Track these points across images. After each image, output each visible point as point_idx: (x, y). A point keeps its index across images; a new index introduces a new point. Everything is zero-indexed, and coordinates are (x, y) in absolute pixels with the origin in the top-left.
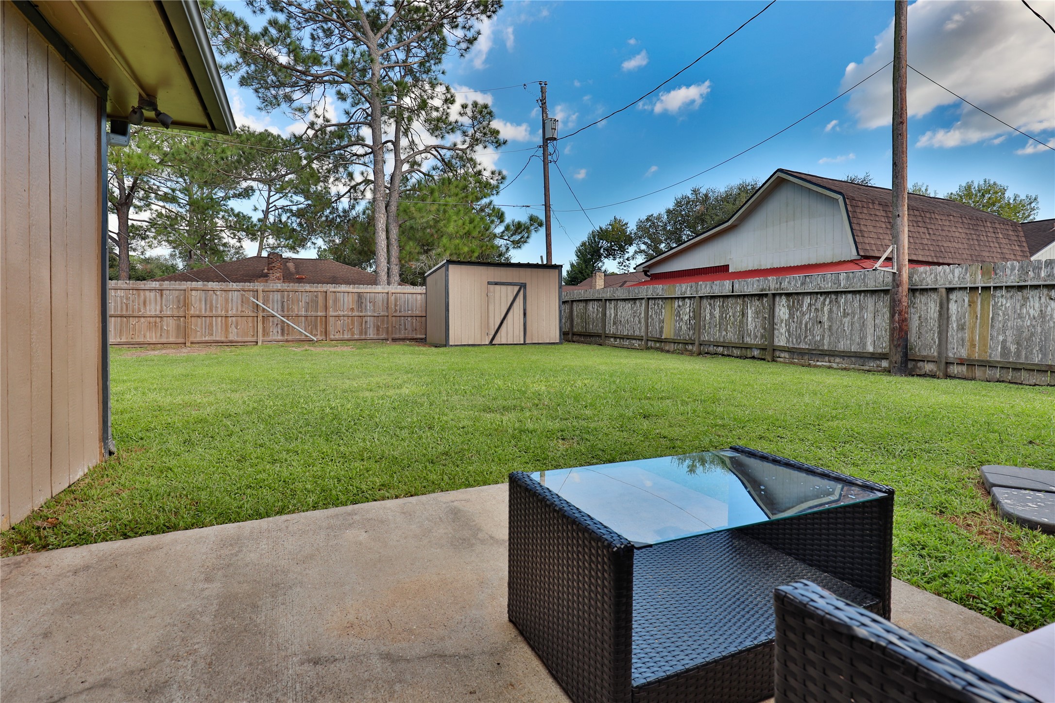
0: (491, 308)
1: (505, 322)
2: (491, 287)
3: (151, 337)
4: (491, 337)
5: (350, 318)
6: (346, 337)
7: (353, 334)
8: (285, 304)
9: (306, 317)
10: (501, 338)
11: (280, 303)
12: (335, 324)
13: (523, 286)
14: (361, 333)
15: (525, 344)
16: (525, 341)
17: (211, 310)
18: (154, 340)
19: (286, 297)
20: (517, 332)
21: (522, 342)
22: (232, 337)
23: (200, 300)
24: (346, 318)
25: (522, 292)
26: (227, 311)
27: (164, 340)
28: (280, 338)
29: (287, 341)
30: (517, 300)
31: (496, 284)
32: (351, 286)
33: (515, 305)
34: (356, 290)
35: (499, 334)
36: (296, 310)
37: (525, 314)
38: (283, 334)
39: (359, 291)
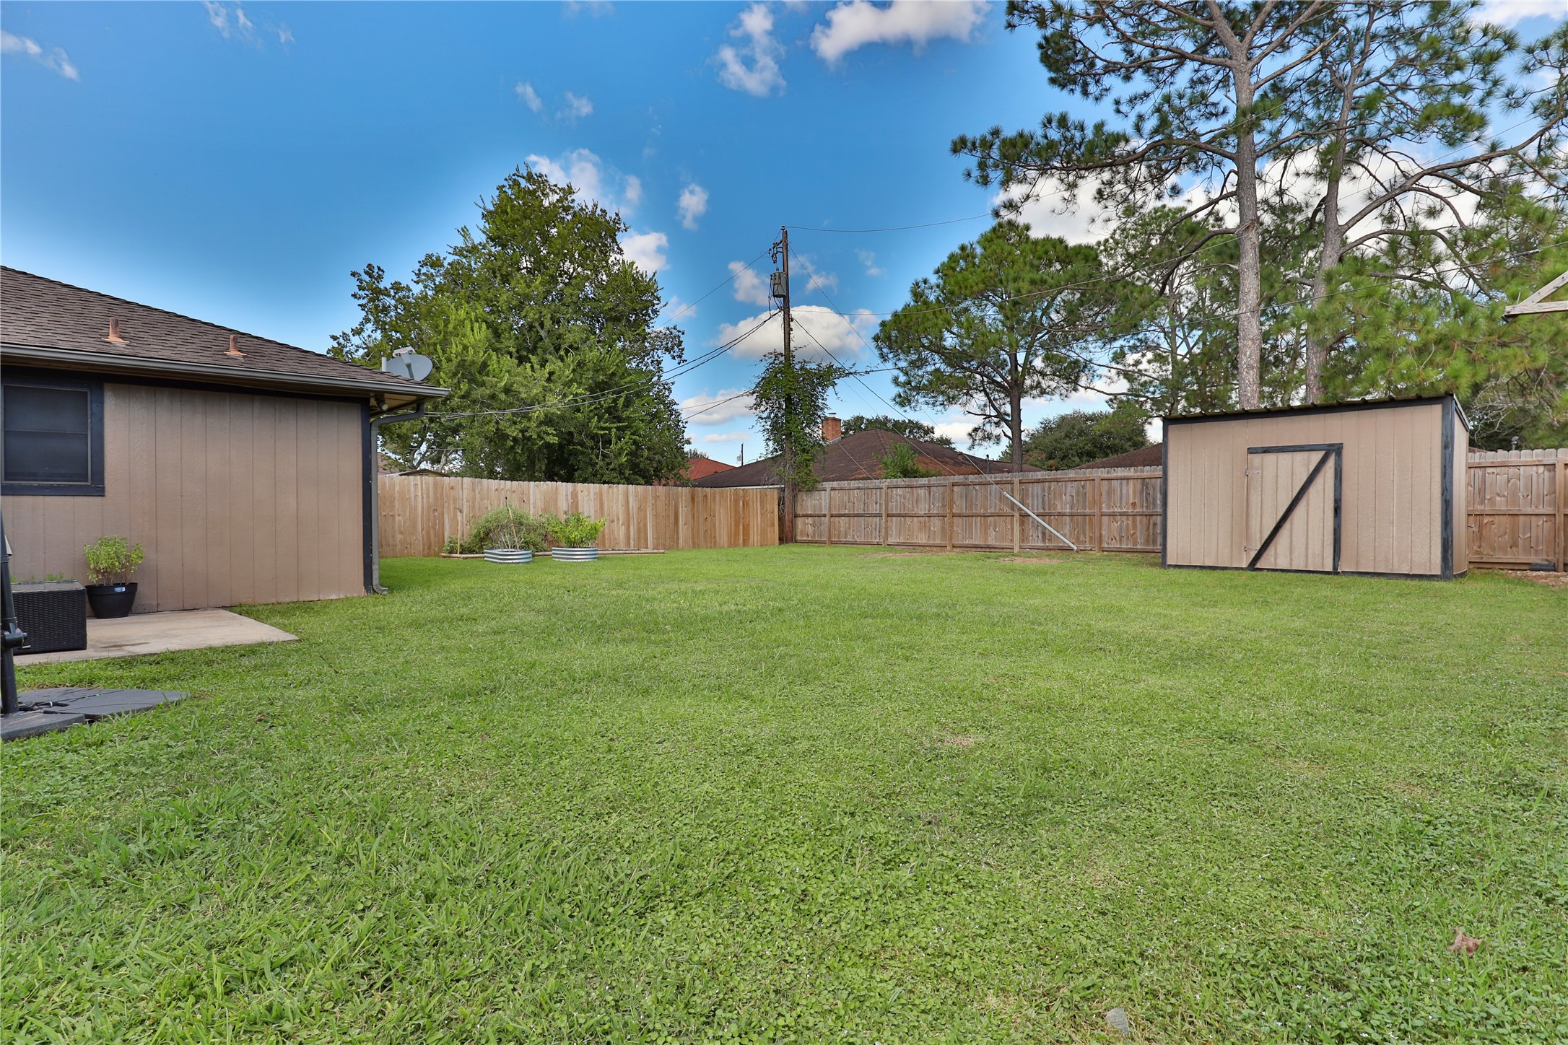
0: (1255, 498)
1: (1287, 525)
2: (1257, 458)
3: (921, 539)
4: (1253, 554)
5: (1131, 518)
6: (1124, 546)
7: (1135, 543)
8: (1046, 498)
9: (1071, 515)
10: (1279, 556)
11: (1040, 500)
12: (1109, 526)
13: (1333, 451)
14: (1147, 542)
15: (1335, 572)
16: (1335, 567)
17: (971, 509)
18: (924, 541)
19: (1046, 489)
20: (1315, 547)
21: (1329, 568)
22: (991, 542)
23: (962, 497)
24: (1124, 518)
25: (1331, 463)
26: (986, 509)
27: (931, 542)
28: (1040, 544)
29: (1048, 549)
30: (1319, 481)
31: (1266, 450)
32: (1132, 469)
33: (1313, 490)
34: (1138, 474)
35: (1271, 550)
36: (1059, 507)
37: (1337, 511)
38: (1044, 540)
39: (1145, 474)
